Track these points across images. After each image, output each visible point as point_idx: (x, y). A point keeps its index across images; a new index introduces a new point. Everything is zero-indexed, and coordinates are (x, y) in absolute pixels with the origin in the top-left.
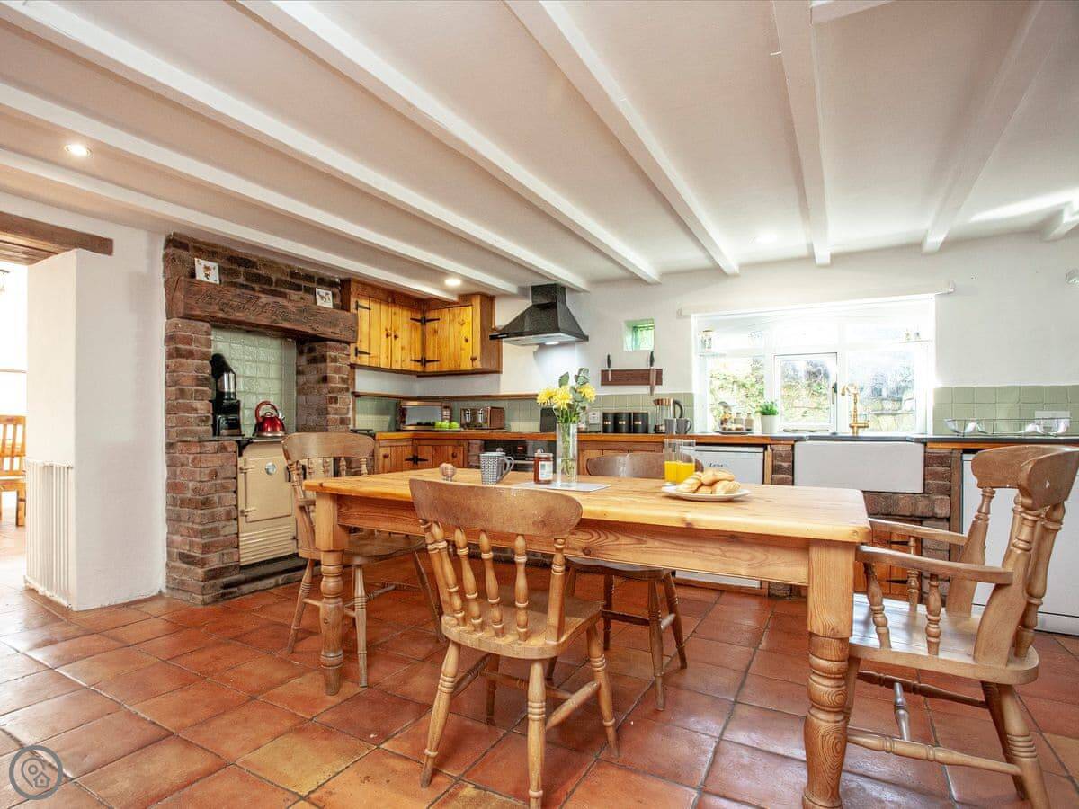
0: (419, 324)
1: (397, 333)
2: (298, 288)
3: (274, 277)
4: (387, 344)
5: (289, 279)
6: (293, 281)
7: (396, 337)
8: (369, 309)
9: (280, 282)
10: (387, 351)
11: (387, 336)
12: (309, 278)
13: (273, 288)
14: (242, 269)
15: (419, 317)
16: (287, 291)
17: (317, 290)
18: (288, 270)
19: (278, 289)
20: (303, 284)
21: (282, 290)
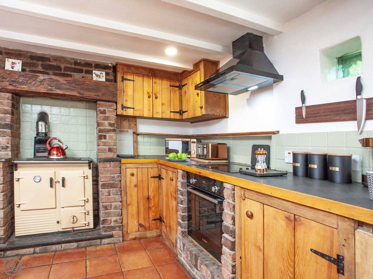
0: (177, 89)
1: (158, 95)
2: (81, 71)
3: (63, 66)
4: (149, 102)
5: (73, 66)
6: (77, 67)
7: (156, 98)
8: (134, 81)
9: (67, 69)
10: (149, 106)
11: (149, 97)
12: (88, 64)
13: (62, 72)
14: (40, 63)
15: (177, 84)
16: (73, 73)
17: (94, 72)
18: (73, 61)
19: (66, 73)
20: (84, 69)
21: (69, 73)
